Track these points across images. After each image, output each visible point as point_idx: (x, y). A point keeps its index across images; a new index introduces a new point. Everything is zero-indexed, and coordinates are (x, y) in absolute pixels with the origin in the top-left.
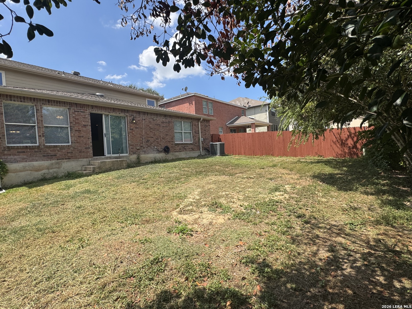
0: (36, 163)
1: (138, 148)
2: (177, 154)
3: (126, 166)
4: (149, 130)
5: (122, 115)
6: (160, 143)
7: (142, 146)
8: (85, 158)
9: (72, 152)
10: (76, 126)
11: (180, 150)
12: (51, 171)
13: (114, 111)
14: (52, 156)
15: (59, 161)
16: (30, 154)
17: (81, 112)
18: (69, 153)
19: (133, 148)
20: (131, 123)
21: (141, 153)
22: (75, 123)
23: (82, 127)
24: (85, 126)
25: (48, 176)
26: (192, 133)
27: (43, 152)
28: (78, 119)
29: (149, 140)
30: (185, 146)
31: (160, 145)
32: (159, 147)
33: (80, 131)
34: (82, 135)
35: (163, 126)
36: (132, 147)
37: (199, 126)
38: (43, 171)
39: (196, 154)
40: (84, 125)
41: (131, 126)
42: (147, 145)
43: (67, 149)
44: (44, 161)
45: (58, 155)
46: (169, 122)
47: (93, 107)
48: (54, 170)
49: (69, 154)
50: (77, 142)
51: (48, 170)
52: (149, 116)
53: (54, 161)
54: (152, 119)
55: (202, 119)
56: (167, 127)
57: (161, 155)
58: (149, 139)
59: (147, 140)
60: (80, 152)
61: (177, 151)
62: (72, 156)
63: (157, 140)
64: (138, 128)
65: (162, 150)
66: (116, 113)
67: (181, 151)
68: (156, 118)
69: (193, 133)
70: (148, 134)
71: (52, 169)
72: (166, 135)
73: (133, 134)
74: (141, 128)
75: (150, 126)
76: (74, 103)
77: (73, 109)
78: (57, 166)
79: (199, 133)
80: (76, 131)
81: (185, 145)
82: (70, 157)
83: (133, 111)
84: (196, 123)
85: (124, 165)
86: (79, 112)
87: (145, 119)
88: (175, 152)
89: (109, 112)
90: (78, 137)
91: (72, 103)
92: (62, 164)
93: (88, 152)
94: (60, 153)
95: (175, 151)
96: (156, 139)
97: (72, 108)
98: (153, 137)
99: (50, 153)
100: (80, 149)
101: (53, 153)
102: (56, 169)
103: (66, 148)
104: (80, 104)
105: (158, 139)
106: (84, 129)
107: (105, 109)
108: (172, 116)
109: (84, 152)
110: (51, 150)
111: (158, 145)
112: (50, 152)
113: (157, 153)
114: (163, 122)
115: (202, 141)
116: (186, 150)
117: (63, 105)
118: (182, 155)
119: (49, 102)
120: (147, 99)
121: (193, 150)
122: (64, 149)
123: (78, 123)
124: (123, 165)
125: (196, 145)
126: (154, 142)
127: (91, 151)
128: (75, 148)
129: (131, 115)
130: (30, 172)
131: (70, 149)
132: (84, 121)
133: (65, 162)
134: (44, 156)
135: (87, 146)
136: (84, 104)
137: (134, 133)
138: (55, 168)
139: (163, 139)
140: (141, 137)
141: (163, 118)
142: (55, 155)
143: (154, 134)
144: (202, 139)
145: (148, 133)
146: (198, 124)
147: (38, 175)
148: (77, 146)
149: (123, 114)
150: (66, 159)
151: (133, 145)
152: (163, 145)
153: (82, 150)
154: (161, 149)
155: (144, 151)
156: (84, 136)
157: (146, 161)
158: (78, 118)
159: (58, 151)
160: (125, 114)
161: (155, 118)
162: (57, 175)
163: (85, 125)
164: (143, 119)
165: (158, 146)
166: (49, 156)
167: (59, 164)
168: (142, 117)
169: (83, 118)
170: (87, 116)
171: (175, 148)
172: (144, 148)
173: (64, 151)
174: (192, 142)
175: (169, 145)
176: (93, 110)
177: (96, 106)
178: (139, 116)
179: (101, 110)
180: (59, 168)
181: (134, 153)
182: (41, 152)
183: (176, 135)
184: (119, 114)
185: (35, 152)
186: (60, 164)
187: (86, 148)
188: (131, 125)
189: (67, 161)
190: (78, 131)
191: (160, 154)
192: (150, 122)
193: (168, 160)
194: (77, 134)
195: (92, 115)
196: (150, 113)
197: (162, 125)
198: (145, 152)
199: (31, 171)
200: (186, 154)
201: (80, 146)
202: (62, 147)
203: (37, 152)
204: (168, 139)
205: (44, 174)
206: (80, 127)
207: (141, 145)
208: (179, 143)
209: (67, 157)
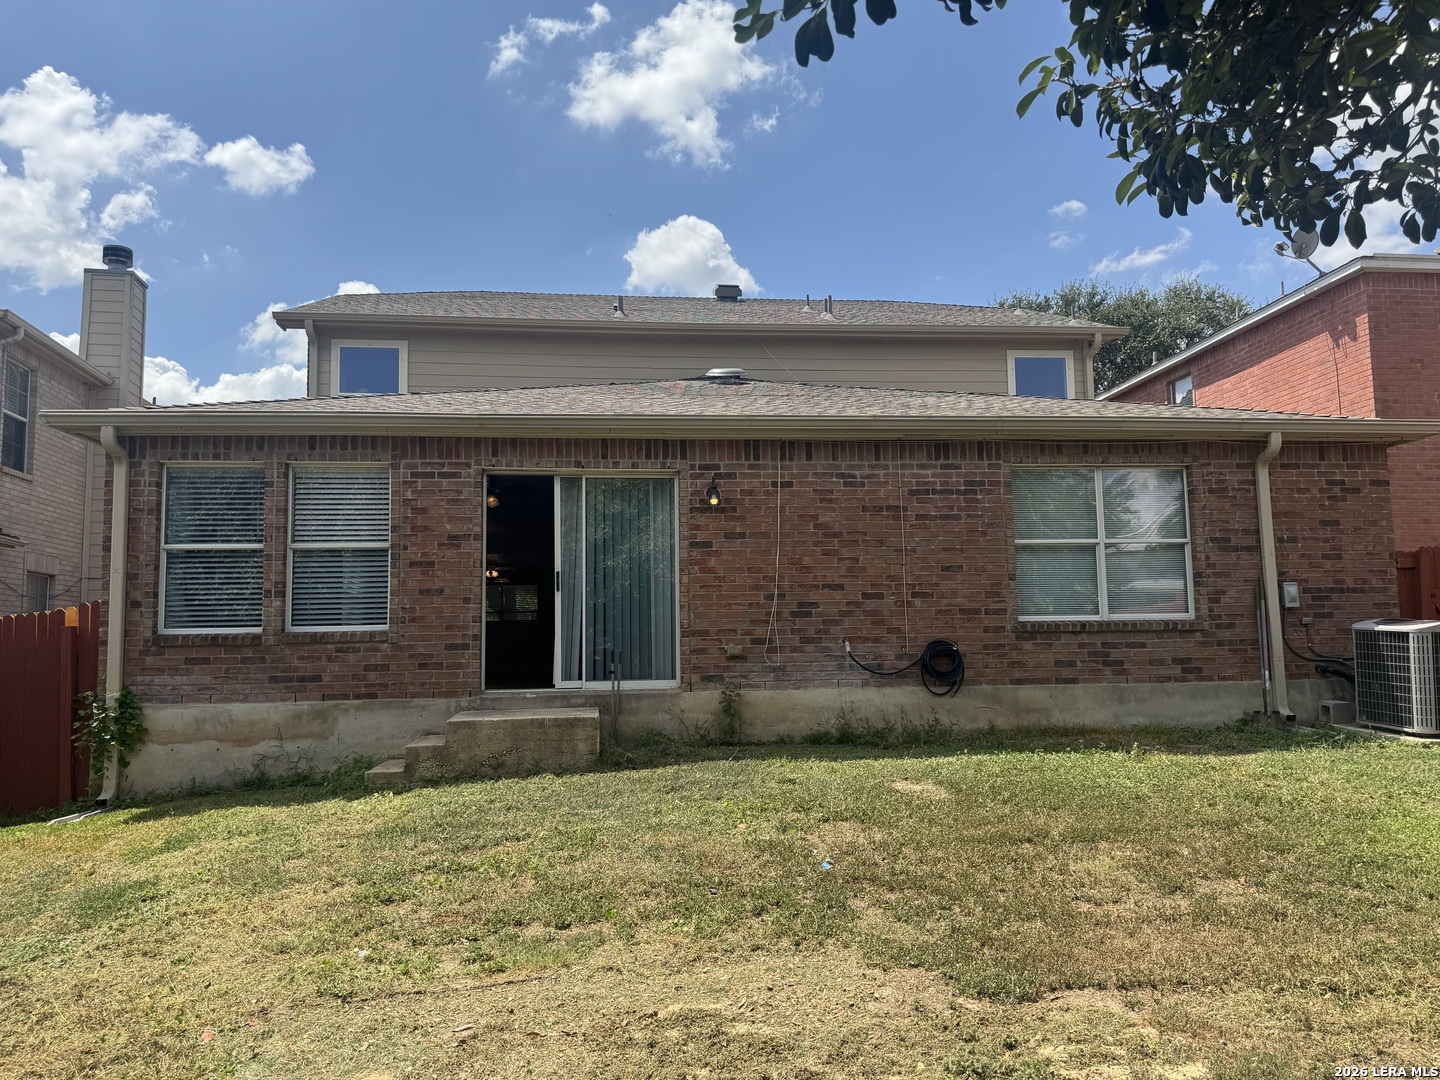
0: (239, 710)
1: (734, 649)
2: (1029, 694)
3: (592, 753)
4: (815, 544)
5: (649, 470)
6: (895, 623)
7: (761, 641)
8: (441, 695)
9: (386, 667)
10: (414, 545)
11: (1066, 673)
12: (290, 747)
13: (604, 457)
14: (302, 679)
15: (327, 703)
16: (227, 670)
17: (442, 475)
18: (375, 668)
19: (703, 651)
20: (701, 511)
21: (754, 679)
22: (413, 528)
23: (439, 545)
24: (454, 540)
25: (275, 771)
26: (1188, 550)
27: (273, 661)
28: (424, 510)
29: (816, 605)
30: (1115, 646)
31: (890, 631)
32: (883, 649)
33: (431, 564)
34: (438, 584)
35: (918, 517)
36: (695, 642)
37: (1256, 498)
38: (262, 747)
39: (1224, 704)
40: (451, 537)
41: (697, 528)
42: (799, 631)
43: (367, 650)
44: (272, 701)
45: (326, 678)
46: (972, 487)
47: (497, 445)
48: (304, 744)
49: (372, 676)
50: (413, 620)
51: (277, 743)
52: (821, 463)
53: (305, 705)
54: (842, 476)
55: (1276, 441)
56: (957, 517)
57: (903, 701)
58: (813, 597)
59: (801, 605)
60: (421, 666)
61: (1039, 674)
62: (385, 686)
63: (870, 604)
64: (742, 535)
65: (905, 663)
66: (616, 464)
67: (1074, 681)
68: (872, 467)
69: (1194, 550)
70: (808, 569)
71: (294, 738)
72: (944, 569)
73: (711, 571)
74: (765, 535)
75: (821, 520)
76: (413, 439)
77: (408, 466)
78: (316, 727)
79: (1256, 548)
80: (412, 564)
81: (1110, 638)
82: (374, 690)
83: (713, 445)
84: (1233, 478)
85: (582, 747)
86: (432, 475)
87: (784, 485)
88: (1019, 682)
89: (578, 464)
90: (421, 592)
91: (404, 439)
92: (335, 720)
93: (460, 666)
94: (334, 667)
95: (1018, 675)
96: (865, 596)
97: (403, 462)
98: (840, 587)
99: (296, 669)
100: (422, 650)
101: (306, 668)
102: (311, 741)
103: (362, 646)
104: (440, 439)
105: (880, 596)
106: (450, 553)
107: (559, 451)
108: (997, 444)
109: (439, 665)
110: (302, 654)
111: (878, 632)
112: (297, 663)
113: (865, 684)
114: (921, 492)
115: (1285, 611)
116: (1123, 672)
117: (369, 451)
118: (1086, 704)
119: (312, 448)
120: (1012, 357)
121: (1190, 670)
122: (356, 651)
123: (426, 528)
124: (574, 751)
125: (1226, 634)
126: (850, 613)
127: (476, 661)
128: (400, 648)
129: (701, 467)
130: (215, 744)
131: (376, 650)
132: (451, 519)
133: (352, 711)
134: (273, 680)
135: (455, 637)
136: (458, 439)
137: (713, 562)
138: (306, 737)
139: (915, 595)
140: (757, 588)
141: (922, 467)
142: (317, 679)
143: (850, 569)
144: (1292, 589)
145: (807, 561)
146: (1254, 483)
147: (242, 759)
148: (412, 638)
149: (654, 465)
150: (357, 697)
151: (706, 632)
152: (920, 631)
153: (430, 656)
154: (899, 657)
155: (774, 670)
156: (447, 591)
157: (782, 729)
158: (425, 503)
159: (330, 659)
160: (663, 466)
161: (859, 467)
162: (311, 768)
163: (456, 537)
164: (775, 484)
165: (876, 640)
166: (290, 680)
167: (325, 721)
168: (772, 469)
169: (449, 501)
170: (466, 491)
171: (1015, 656)
172: (772, 650)
173: (352, 658)
174: (1191, 615)
175: (965, 638)
176: (499, 463)
177: (514, 441)
178: (751, 467)
179: (540, 456)
180: (322, 736)
181: (708, 679)
182: (263, 660)
183: (1030, 566)
184: (634, 465)
185: (244, 660)
186: (330, 720)
187: (451, 647)
188: (701, 520)
189: (357, 709)
190: (420, 564)
191: (888, 690)
192: (826, 498)
193: (947, 732)
194: (415, 580)
195: (496, 484)
196: (826, 443)
197: (915, 507)
198: (781, 676)
199: (221, 741)
200: (1121, 701)
201: (423, 638)
202: (347, 643)
203: (252, 661)
204: (955, 594)
205: (264, 757)
206: (433, 549)
207: (759, 631)
208: (1057, 624)
209: (363, 690)
